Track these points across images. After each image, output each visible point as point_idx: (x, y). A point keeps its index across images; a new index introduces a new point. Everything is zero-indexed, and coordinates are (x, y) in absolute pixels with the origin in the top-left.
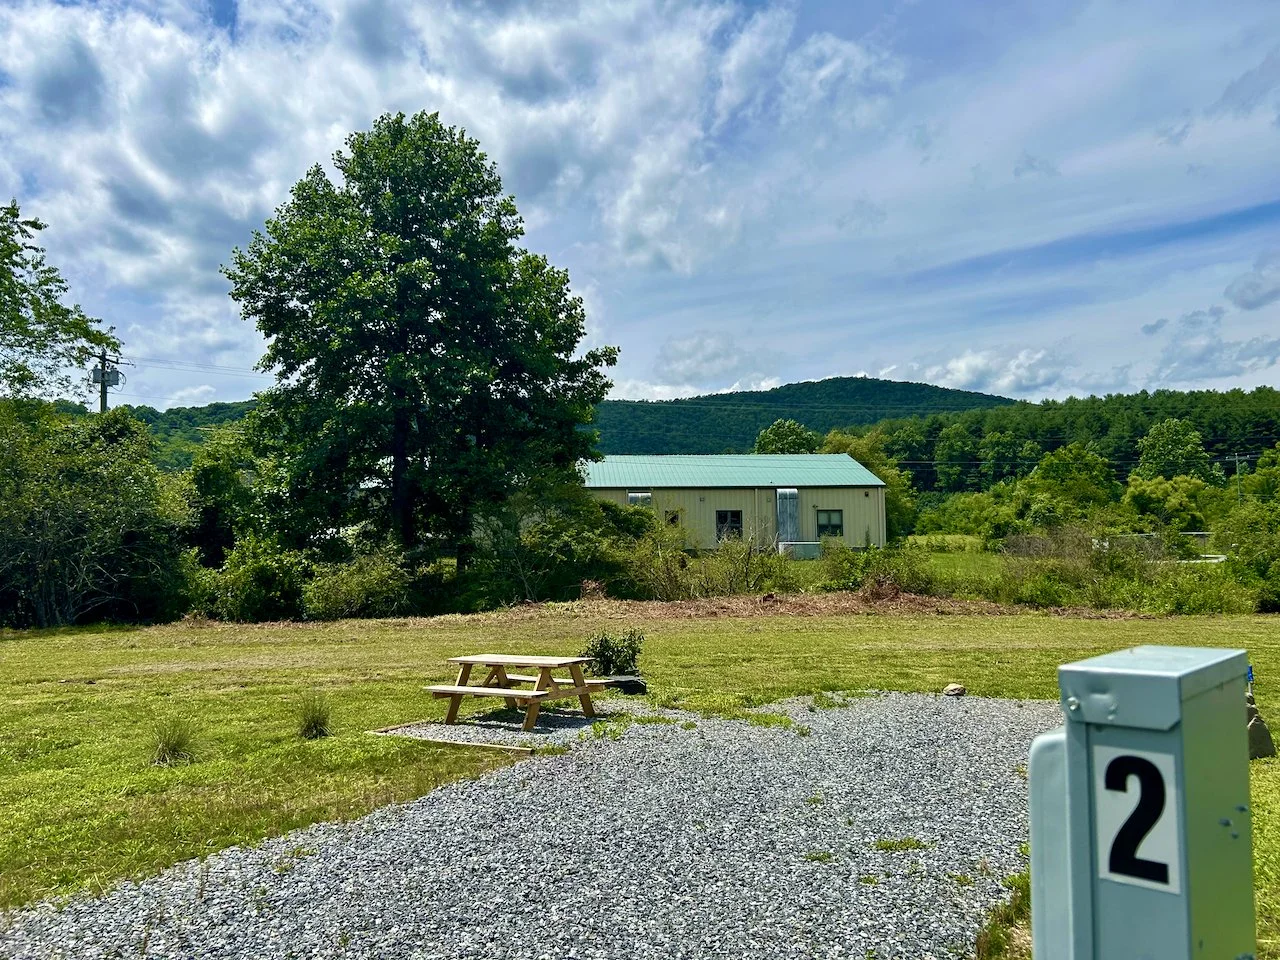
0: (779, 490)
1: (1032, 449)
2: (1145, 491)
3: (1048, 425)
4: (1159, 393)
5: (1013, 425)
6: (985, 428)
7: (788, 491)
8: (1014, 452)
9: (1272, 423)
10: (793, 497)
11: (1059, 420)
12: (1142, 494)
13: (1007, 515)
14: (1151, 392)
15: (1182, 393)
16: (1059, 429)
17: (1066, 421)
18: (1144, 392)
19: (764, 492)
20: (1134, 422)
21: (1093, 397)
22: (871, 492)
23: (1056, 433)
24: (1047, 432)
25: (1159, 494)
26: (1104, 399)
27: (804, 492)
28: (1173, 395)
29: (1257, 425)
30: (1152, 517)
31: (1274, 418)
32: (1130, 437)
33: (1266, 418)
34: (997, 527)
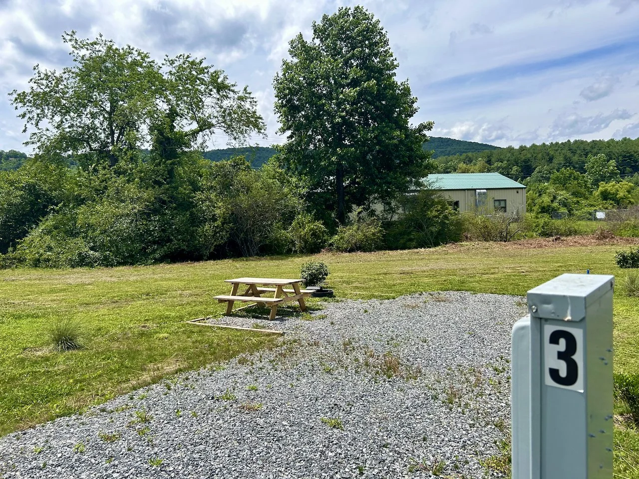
0: (477, 190)
1: (517, 170)
2: (607, 189)
3: (524, 158)
4: (576, 142)
5: (507, 158)
6: (493, 160)
7: (482, 190)
8: (508, 171)
9: (632, 155)
10: (484, 193)
11: (529, 156)
12: (606, 191)
13: (548, 202)
14: (572, 141)
15: (586, 141)
16: (529, 160)
17: (532, 156)
18: (569, 141)
19: (469, 191)
20: (566, 156)
21: (544, 144)
22: (519, 191)
23: (527, 162)
24: (524, 161)
25: (614, 191)
26: (549, 145)
27: (489, 191)
28: (582, 142)
29: (625, 156)
30: (611, 202)
31: (633, 153)
32: (564, 163)
33: (629, 153)
34: (543, 208)
